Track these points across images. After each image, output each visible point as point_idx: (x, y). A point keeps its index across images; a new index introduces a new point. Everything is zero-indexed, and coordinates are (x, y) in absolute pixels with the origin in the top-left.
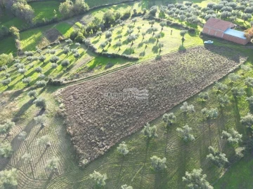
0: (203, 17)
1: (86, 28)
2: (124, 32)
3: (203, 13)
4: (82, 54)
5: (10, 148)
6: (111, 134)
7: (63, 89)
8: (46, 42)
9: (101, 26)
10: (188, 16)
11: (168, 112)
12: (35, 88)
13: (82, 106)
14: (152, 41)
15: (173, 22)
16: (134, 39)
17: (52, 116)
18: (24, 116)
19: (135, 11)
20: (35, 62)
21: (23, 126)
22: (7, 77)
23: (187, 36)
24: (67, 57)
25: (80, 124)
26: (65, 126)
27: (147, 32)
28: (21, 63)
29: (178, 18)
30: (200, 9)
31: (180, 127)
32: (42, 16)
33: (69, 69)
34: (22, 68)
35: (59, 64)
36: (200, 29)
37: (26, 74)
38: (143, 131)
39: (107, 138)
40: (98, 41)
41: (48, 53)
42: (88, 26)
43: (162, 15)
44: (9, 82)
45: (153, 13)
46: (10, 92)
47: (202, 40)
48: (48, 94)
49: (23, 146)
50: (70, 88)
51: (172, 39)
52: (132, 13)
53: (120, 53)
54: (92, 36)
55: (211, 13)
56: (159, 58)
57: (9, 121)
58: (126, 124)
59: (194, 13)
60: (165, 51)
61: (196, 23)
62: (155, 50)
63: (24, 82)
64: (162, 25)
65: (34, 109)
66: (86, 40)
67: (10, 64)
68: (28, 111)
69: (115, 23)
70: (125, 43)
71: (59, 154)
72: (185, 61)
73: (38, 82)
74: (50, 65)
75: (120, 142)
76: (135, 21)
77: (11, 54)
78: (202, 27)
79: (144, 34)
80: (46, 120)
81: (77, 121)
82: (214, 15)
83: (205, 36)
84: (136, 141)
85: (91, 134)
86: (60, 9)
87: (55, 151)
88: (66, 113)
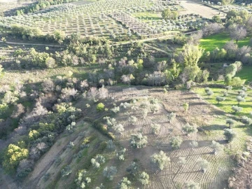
5: (179, 144)
12: (237, 120)
17: (228, 154)
18: (207, 132)
21: (201, 138)
22: (225, 96)
26: (232, 173)
28: (245, 92)
34: (243, 96)
37: (241, 103)
44: (222, 100)
46: (215, 107)
48: (244, 133)
49: (188, 152)
57: (195, 126)
63: (233, 108)
65: (220, 135)
67: (235, 88)
68: (214, 132)
73: (245, 118)
77: (245, 81)
80: (221, 151)
88: (243, 164)
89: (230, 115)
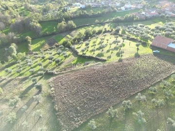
0: (152, 35)
1: (73, 38)
2: (98, 42)
3: (152, 32)
4: (69, 55)
5: (15, 117)
6: (84, 112)
7: (54, 78)
8: (47, 46)
9: (82, 38)
10: (142, 34)
11: (126, 99)
12: (37, 76)
13: (66, 91)
14: (116, 48)
15: (131, 37)
16: (104, 47)
17: (45, 96)
18: (27, 95)
19: (105, 29)
20: (38, 59)
21: (26, 101)
22: (20, 67)
23: (141, 47)
24: (59, 56)
25: (64, 103)
26: (53, 104)
27: (113, 43)
28: (30, 59)
29: (135, 35)
30: (150, 29)
31: (135, 112)
32: (46, 30)
33: (60, 65)
34: (30, 62)
35: (54, 61)
36: (150, 43)
37: (32, 66)
38: (107, 112)
39: (82, 115)
40: (80, 47)
41: (48, 53)
42: (75, 37)
43: (124, 32)
44: (21, 71)
45: (118, 31)
46: (20, 77)
47: (151, 50)
48: (44, 80)
49: (24, 116)
50: (59, 77)
51: (130, 48)
52: (103, 30)
53: (94, 56)
54: (76, 44)
55: (158, 32)
56: (120, 61)
57: (17, 97)
58: (95, 106)
59: (146, 32)
60: (125, 56)
61: (147, 39)
62: (118, 55)
63: (30, 72)
64: (124, 39)
65: (34, 90)
66: (72, 46)
67: (23, 59)
68: (30, 91)
69: (92, 36)
70: (97, 49)
71: (47, 124)
72: (139, 63)
73: (39, 72)
74: (48, 61)
75: (91, 119)
76: (105, 36)
77: (25, 53)
78: (151, 41)
79: (111, 44)
80: (41, 98)
81: (61, 101)
82: (160, 34)
83: (153, 47)
84: (102, 119)
85: (70, 111)
86: (58, 27)
87: (45, 122)
88: (54, 95)
89: (31, 76)
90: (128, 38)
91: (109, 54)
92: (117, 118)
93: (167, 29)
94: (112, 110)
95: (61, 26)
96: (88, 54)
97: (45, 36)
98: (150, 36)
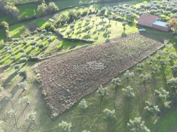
0: (138, 14)
1: (56, 22)
2: (83, 24)
3: (137, 11)
4: (54, 39)
6: (74, 94)
7: (40, 63)
8: (27, 32)
9: (67, 20)
10: (127, 13)
11: (115, 77)
12: (19, 63)
13: (53, 75)
14: (102, 30)
15: (117, 17)
16: (90, 28)
17: (31, 83)
18: (10, 83)
19: (90, 10)
20: (20, 46)
21: (10, 90)
23: (127, 26)
24: (43, 41)
25: (52, 87)
27: (99, 24)
28: (9, 46)
29: (121, 15)
30: (135, 8)
31: (124, 88)
32: (25, 14)
33: (44, 50)
34: (10, 49)
35: (37, 46)
36: (136, 22)
37: (13, 54)
38: (98, 91)
39: (72, 97)
40: (64, 31)
41: (29, 39)
42: (58, 20)
43: (109, 13)
45: (103, 12)
46: (1, 66)
47: (137, 29)
48: (28, 67)
49: (10, 104)
50: (45, 63)
51: (116, 29)
52: (89, 12)
53: (81, 38)
54: (60, 27)
55: (143, 11)
56: (108, 41)
58: (85, 86)
59: (132, 11)
60: (112, 36)
61: (133, 18)
62: (105, 35)
63: (11, 59)
64: (110, 19)
65: (18, 78)
66: (55, 30)
67: (1, 47)
68: (13, 79)
69: (77, 19)
70: (84, 31)
71: (36, 110)
72: (126, 42)
73: (21, 59)
74: (31, 47)
75: (81, 100)
76: (90, 17)
77: (2, 40)
78: (137, 20)
79: (97, 25)
80: (27, 85)
81: (49, 86)
82: (145, 12)
83: (139, 26)
84: (93, 98)
85: (60, 94)
86: (38, 9)
87: (33, 107)
88: (41, 80)
89: (13, 64)
90: (114, 19)
91: (96, 35)
92: (107, 95)
93: (152, 7)
94: (102, 89)
95: (41, 8)
96: (74, 37)
97: (24, 21)
98: (136, 15)
